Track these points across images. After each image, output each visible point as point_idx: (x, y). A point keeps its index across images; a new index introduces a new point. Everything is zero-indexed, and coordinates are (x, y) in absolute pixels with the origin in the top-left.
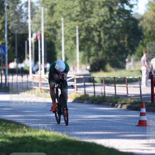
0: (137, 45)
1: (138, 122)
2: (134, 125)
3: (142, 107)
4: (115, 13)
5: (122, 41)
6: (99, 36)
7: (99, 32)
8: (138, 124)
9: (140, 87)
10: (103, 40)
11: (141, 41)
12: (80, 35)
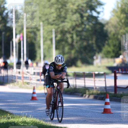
0: (104, 45)
1: (103, 110)
2: (100, 113)
3: (107, 98)
4: (85, 18)
5: (90, 42)
6: (72, 37)
7: (72, 34)
8: (103, 112)
9: (105, 81)
10: (75, 41)
11: (107, 42)
12: (56, 37)
